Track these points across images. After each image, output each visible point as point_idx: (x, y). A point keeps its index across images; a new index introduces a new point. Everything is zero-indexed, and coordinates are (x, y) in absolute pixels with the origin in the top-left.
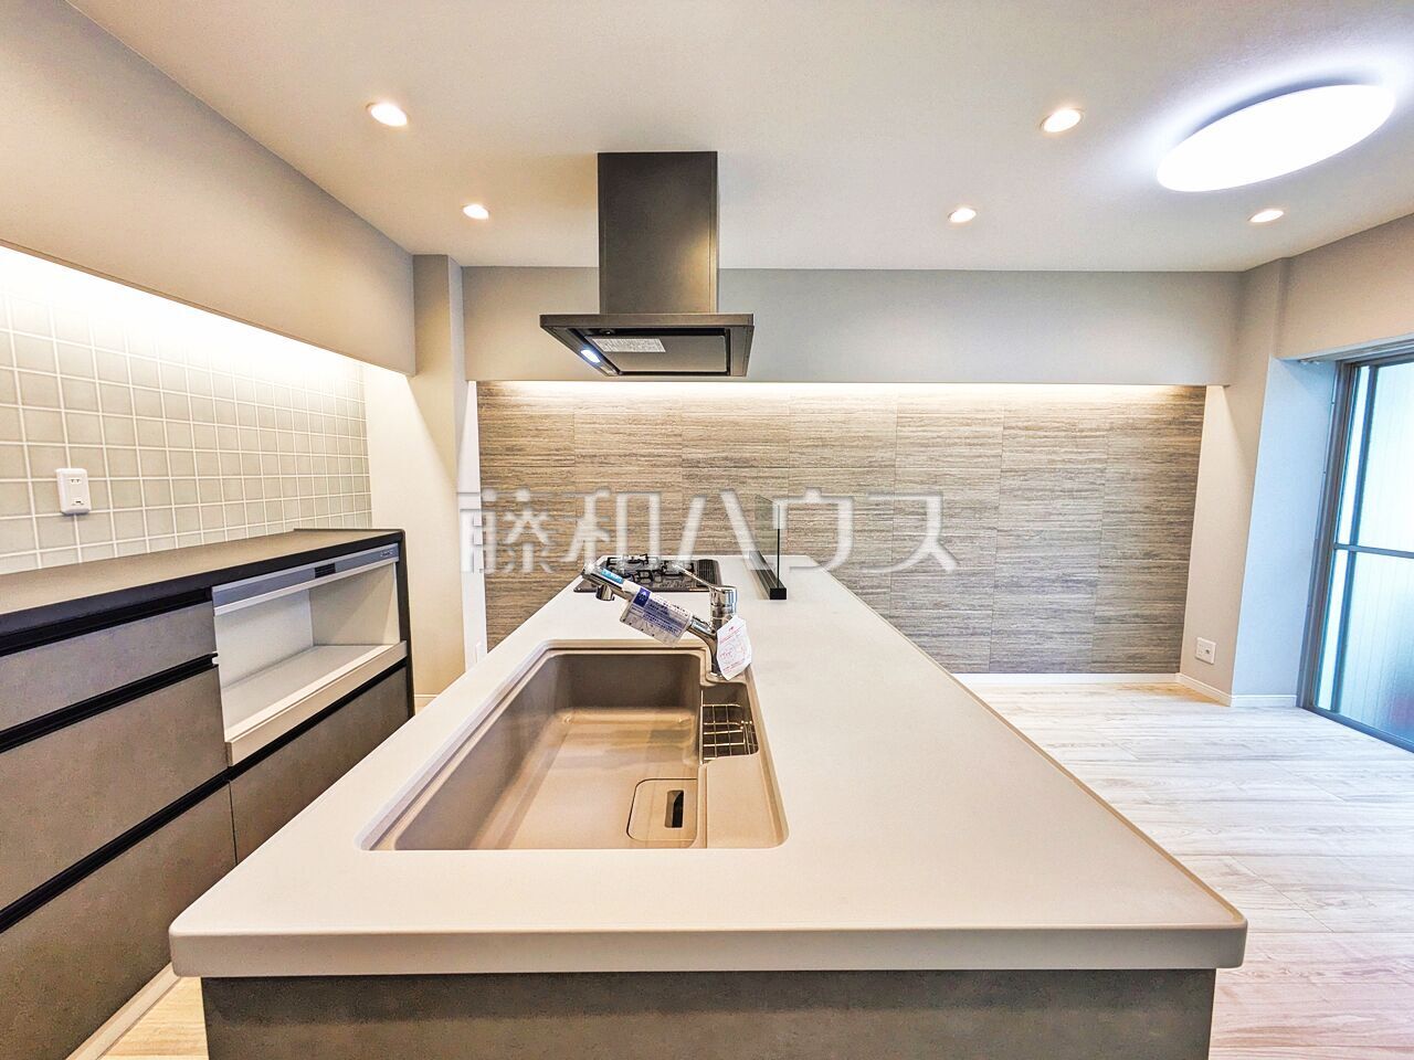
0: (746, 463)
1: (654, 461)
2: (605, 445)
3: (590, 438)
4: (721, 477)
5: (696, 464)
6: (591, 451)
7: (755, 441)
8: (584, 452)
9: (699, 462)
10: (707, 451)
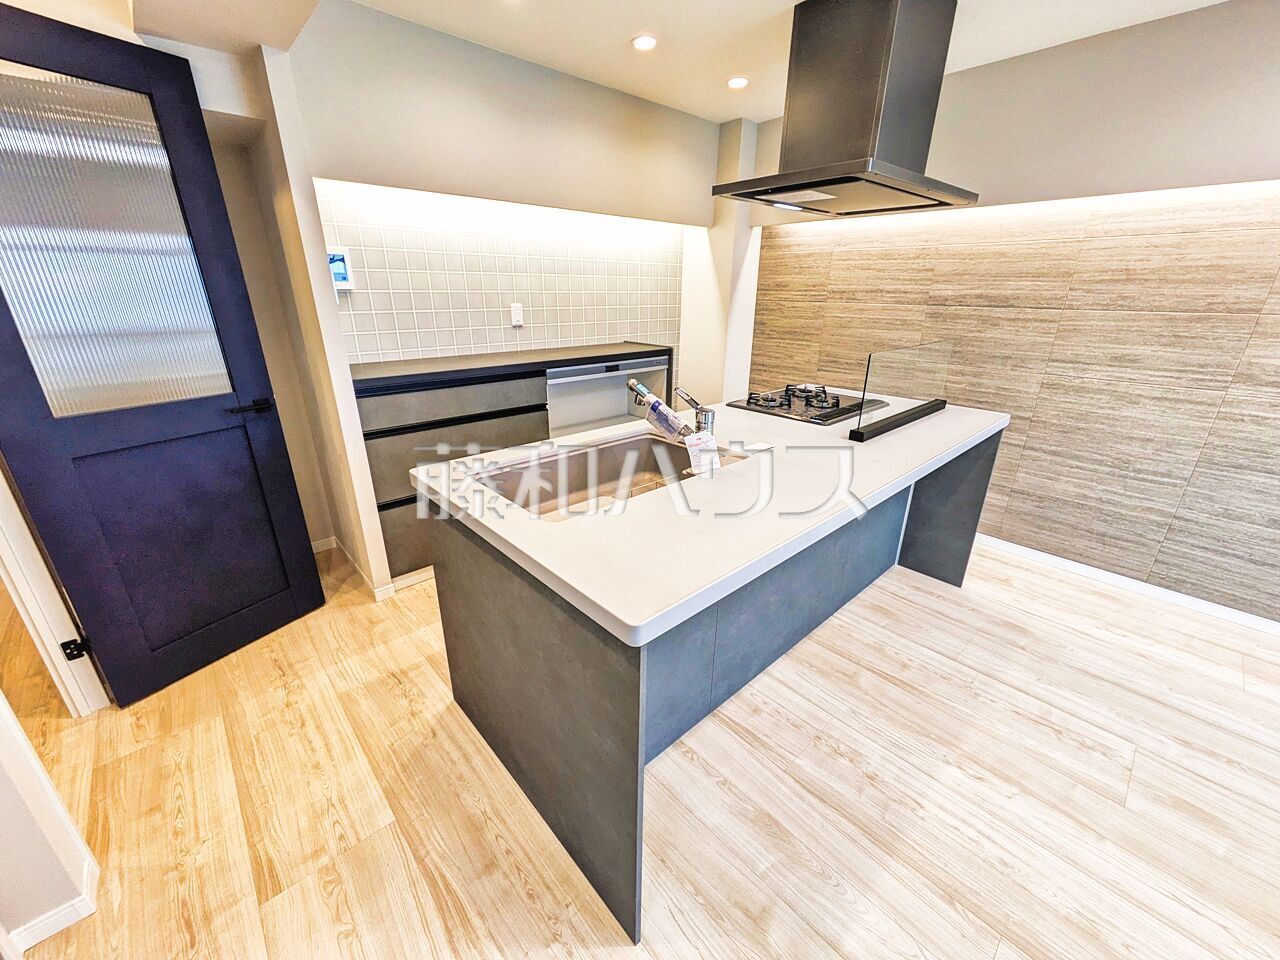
0: (1004, 302)
1: (900, 298)
2: (855, 281)
3: (844, 274)
4: (970, 317)
5: (943, 302)
6: (842, 287)
7: (1021, 276)
8: (835, 288)
9: (946, 300)
10: (957, 287)
